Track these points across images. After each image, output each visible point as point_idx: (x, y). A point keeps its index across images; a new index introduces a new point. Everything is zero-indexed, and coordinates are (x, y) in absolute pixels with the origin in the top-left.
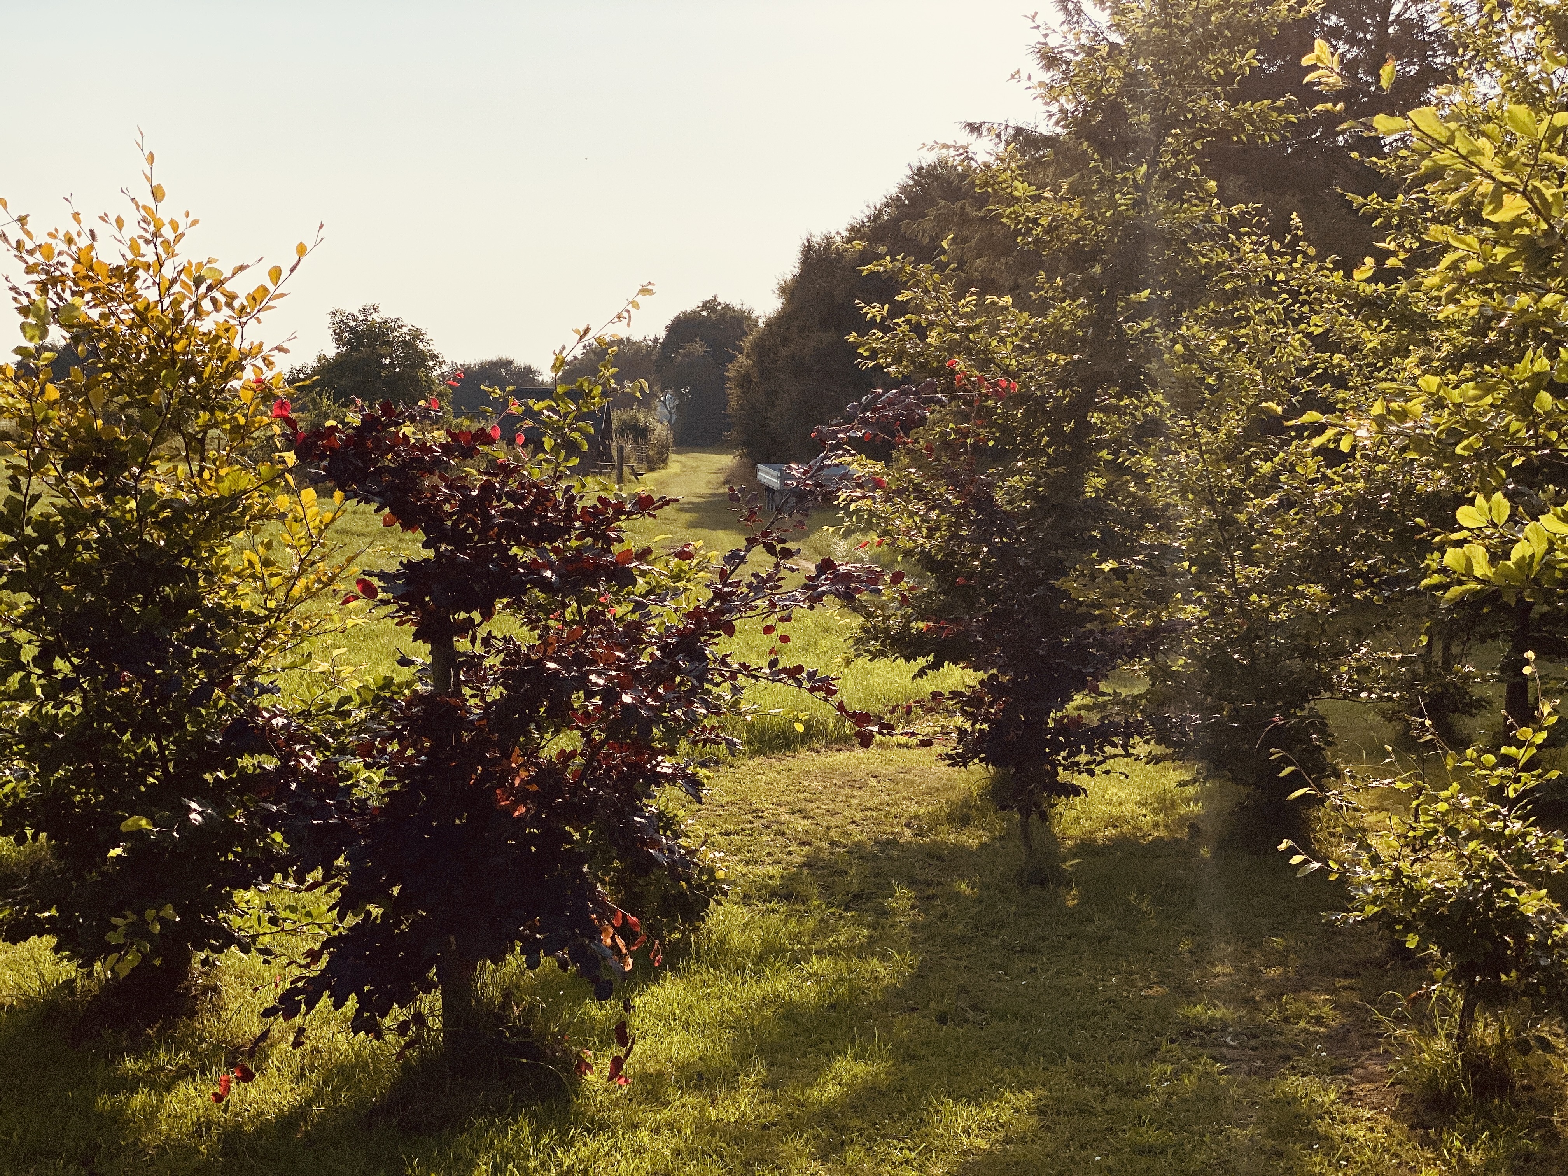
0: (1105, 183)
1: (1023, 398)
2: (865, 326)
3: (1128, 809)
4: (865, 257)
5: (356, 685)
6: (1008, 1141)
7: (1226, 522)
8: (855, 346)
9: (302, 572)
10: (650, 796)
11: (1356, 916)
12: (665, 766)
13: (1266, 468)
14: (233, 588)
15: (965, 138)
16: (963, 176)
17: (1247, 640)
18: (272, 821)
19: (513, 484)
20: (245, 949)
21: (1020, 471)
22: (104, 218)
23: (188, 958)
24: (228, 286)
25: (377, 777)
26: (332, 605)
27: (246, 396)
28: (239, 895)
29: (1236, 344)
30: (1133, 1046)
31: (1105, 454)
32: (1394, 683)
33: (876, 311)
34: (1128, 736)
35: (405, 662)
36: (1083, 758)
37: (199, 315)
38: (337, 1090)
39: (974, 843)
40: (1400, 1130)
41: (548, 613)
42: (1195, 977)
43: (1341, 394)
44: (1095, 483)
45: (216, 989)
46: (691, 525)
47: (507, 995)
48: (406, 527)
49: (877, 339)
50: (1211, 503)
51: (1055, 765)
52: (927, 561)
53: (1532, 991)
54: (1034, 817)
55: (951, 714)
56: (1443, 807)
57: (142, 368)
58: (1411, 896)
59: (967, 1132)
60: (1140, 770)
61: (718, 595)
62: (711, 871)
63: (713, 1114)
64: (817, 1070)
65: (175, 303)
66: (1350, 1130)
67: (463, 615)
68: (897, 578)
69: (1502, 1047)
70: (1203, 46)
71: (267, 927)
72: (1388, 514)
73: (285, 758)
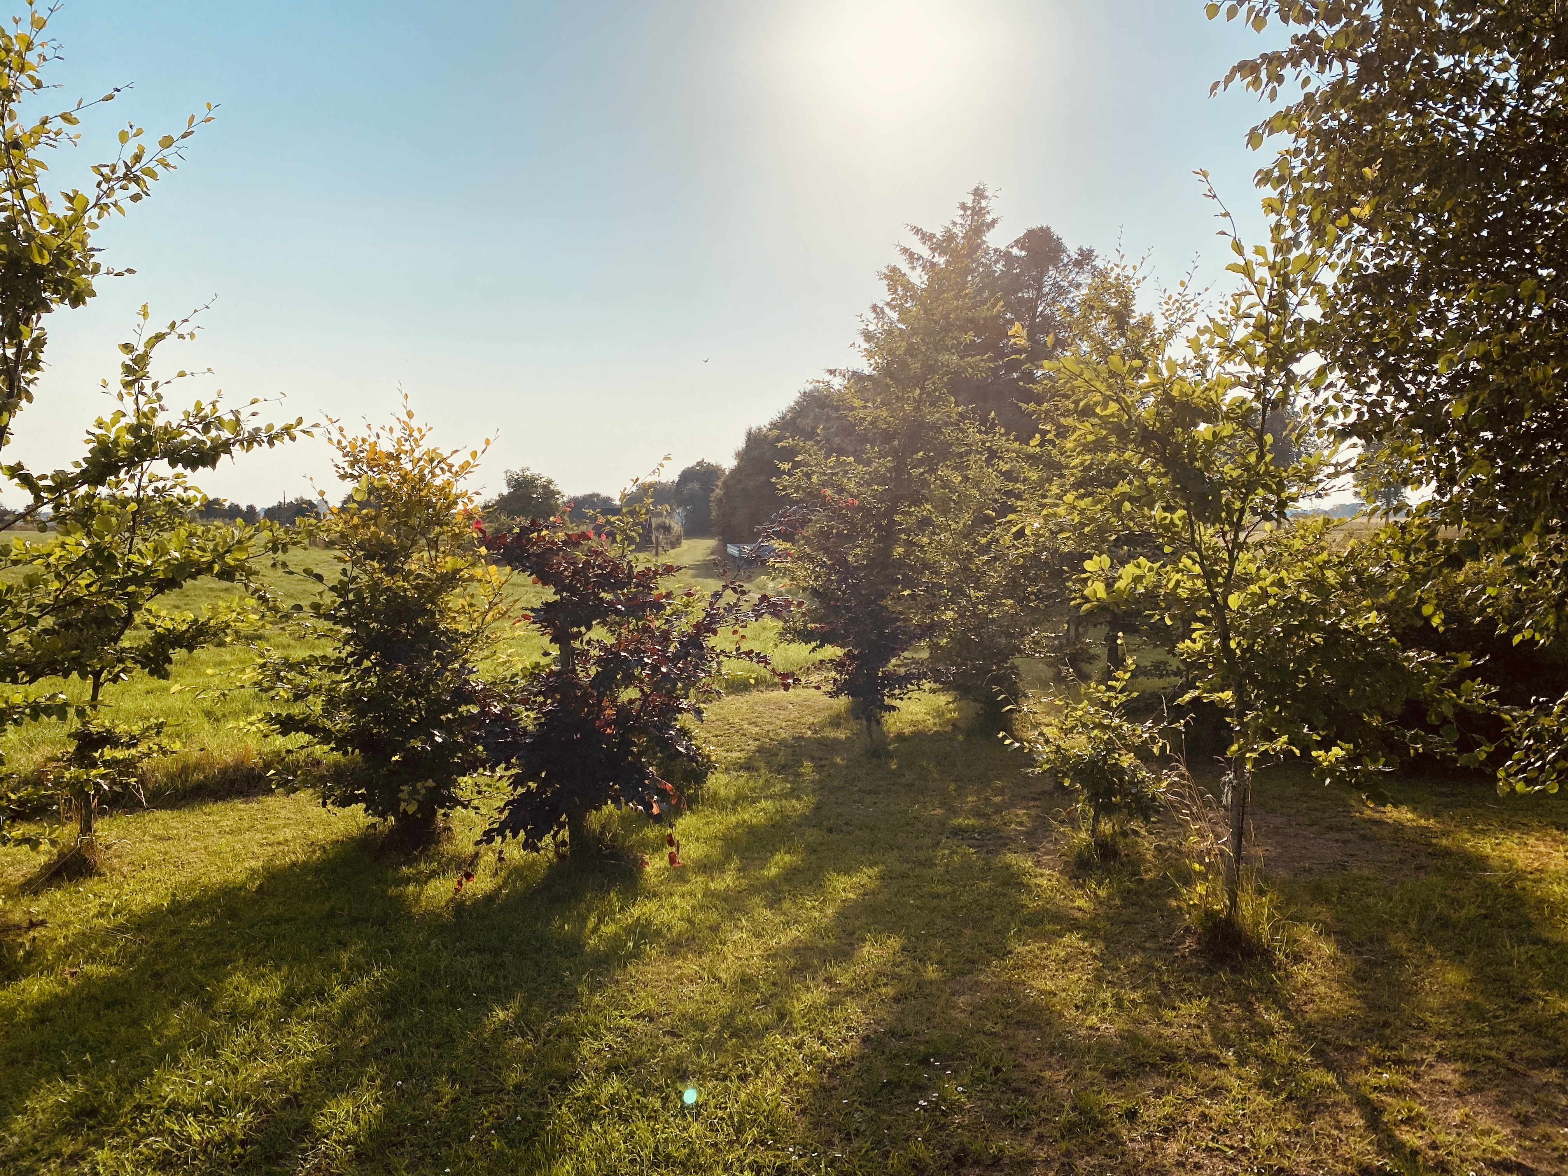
0: (898, 399)
1: (861, 508)
2: (780, 473)
3: (920, 717)
4: (779, 439)
5: (520, 667)
6: (865, 894)
7: (965, 569)
8: (775, 484)
9: (490, 609)
10: (676, 720)
11: (1038, 770)
12: (684, 704)
13: (983, 541)
14: (454, 618)
15: (827, 377)
16: (827, 396)
17: (977, 629)
18: (476, 740)
19: (600, 561)
20: (465, 807)
21: (860, 546)
22: (383, 428)
23: (434, 813)
24: (449, 461)
25: (532, 715)
26: (507, 624)
27: (459, 518)
28: (461, 779)
29: (966, 479)
30: (928, 841)
31: (903, 536)
32: (1053, 649)
33: (786, 466)
34: (919, 679)
35: (546, 654)
36: (897, 692)
37: (434, 475)
38: (514, 881)
39: (843, 736)
40: (1064, 880)
41: (621, 626)
42: (957, 804)
43: (1019, 503)
44: (899, 551)
45: (450, 829)
46: (694, 576)
47: (603, 827)
48: (545, 584)
49: (786, 480)
50: (958, 560)
51: (883, 695)
52: (815, 592)
53: (1128, 806)
54: (874, 723)
55: (829, 670)
56: (1080, 713)
57: (405, 504)
58: (1065, 759)
59: (844, 890)
60: (925, 696)
61: (708, 615)
62: (708, 756)
63: (712, 886)
64: (766, 860)
65: (421, 470)
66: (1038, 881)
67: (575, 629)
68: (800, 604)
69: (1114, 834)
70: (946, 330)
71: (475, 796)
72: (1046, 563)
73: (483, 707)
